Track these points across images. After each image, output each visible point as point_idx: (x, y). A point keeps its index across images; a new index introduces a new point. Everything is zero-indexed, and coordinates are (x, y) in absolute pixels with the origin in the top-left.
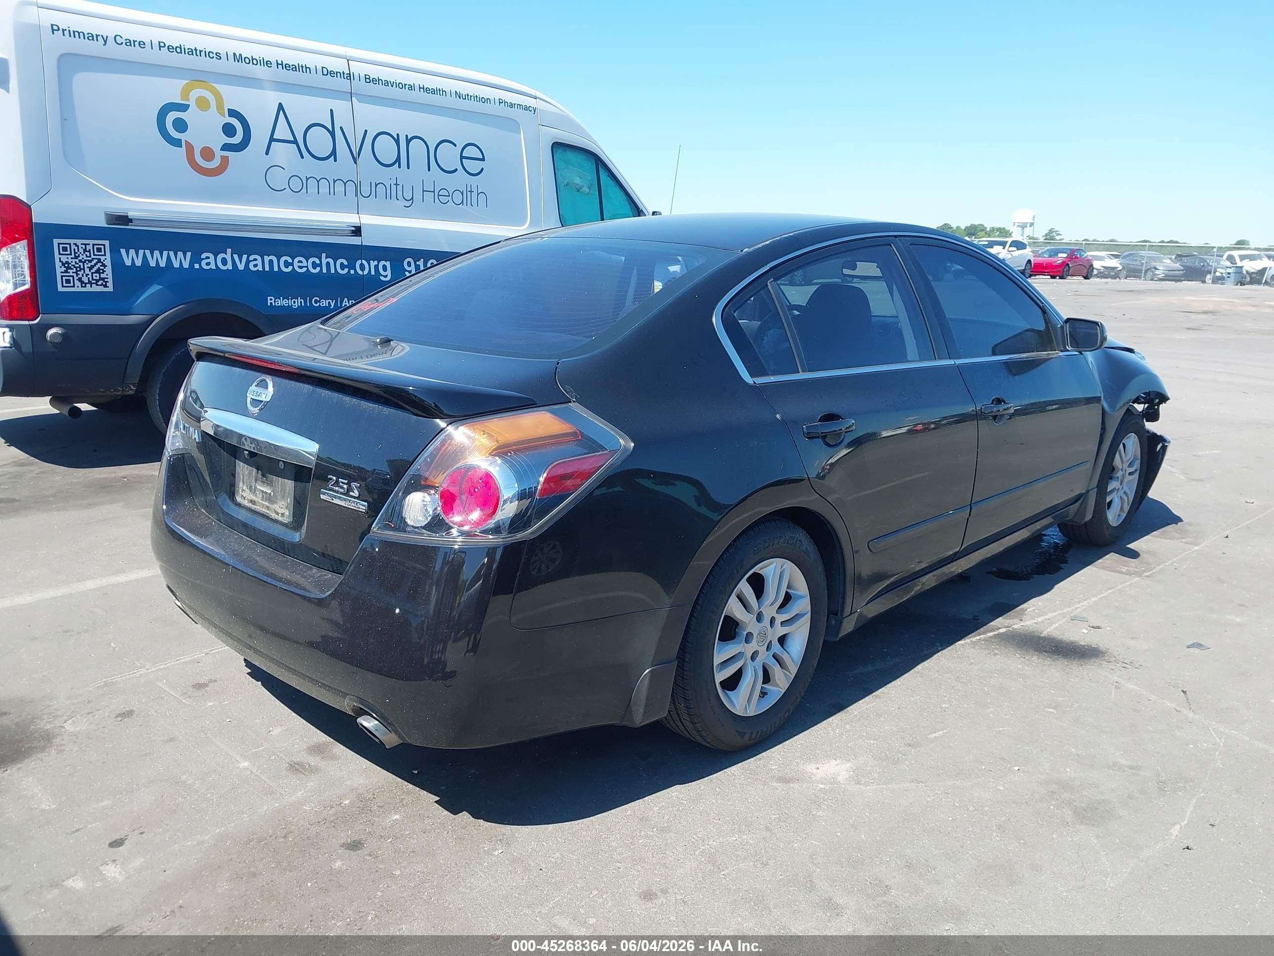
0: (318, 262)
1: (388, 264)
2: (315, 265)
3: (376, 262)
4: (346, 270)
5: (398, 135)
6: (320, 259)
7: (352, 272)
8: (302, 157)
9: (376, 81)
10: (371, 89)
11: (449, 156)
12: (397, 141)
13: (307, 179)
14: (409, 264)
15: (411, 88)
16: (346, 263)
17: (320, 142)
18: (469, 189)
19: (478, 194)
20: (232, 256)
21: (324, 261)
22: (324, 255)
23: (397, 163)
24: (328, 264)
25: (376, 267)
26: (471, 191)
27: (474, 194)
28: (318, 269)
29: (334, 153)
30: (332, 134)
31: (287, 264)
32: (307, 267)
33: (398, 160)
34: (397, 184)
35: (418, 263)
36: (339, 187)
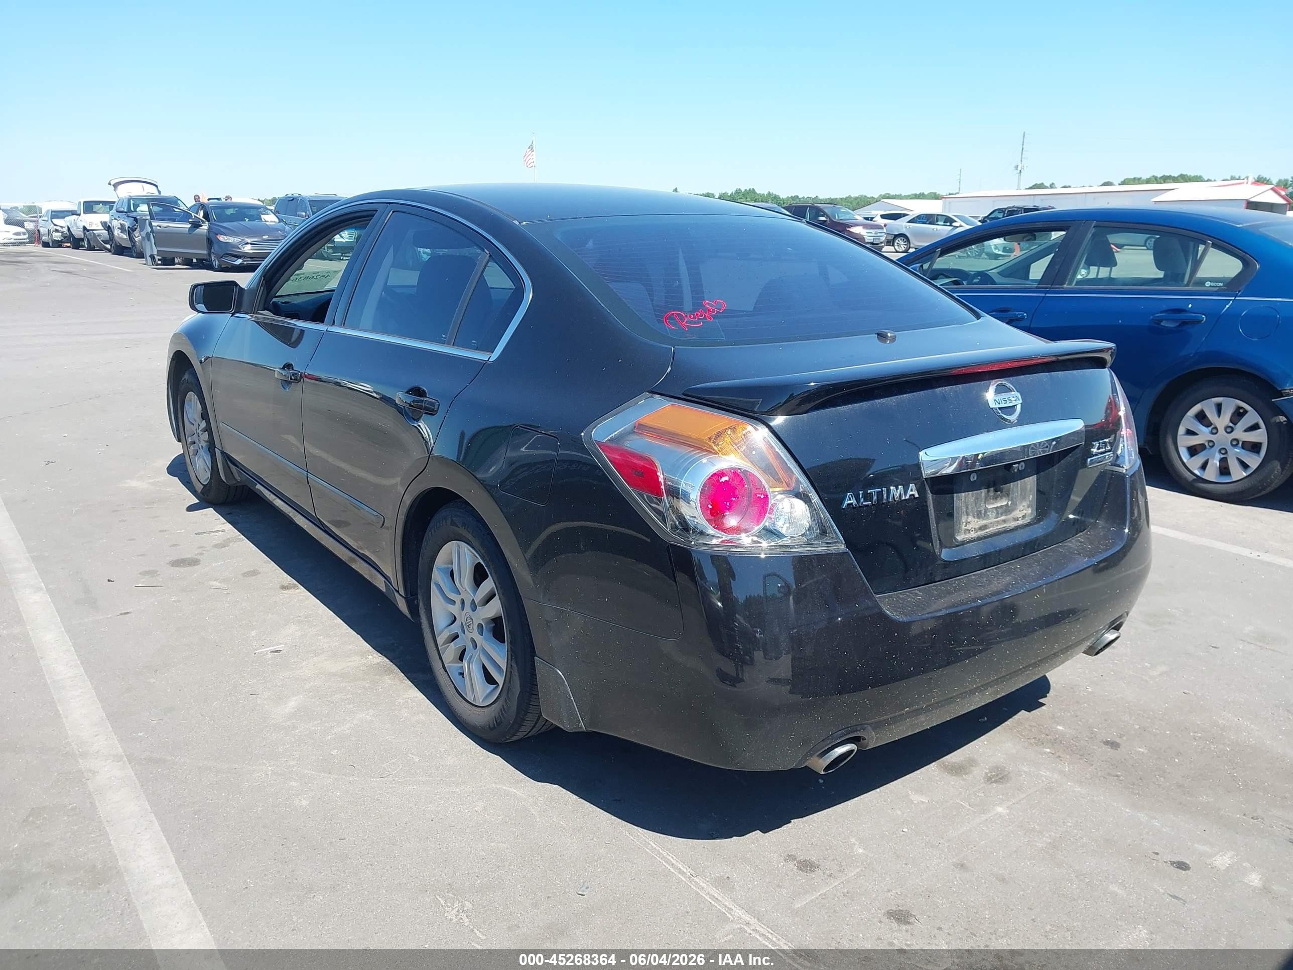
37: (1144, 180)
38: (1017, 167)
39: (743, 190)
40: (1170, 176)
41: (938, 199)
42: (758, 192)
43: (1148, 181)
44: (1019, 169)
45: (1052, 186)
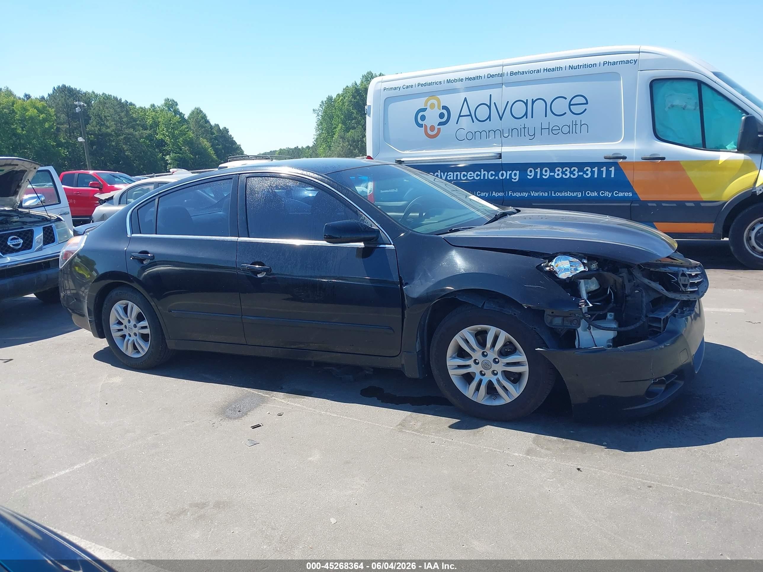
0: (479, 173)
1: (518, 172)
2: (477, 175)
3: (511, 172)
4: (494, 177)
5: (527, 100)
6: (481, 172)
7: (497, 178)
8: (473, 122)
9: (516, 74)
10: (514, 78)
11: (560, 106)
12: (526, 104)
13: (475, 133)
14: (531, 171)
15: (538, 71)
16: (494, 173)
17: (483, 112)
18: (574, 123)
19: (581, 126)
20: (441, 173)
21: (483, 173)
22: (482, 170)
23: (525, 116)
24: (484, 174)
25: (510, 174)
26: (576, 125)
27: (578, 127)
28: (479, 177)
29: (489, 117)
30: (490, 107)
31: (464, 176)
32: (474, 177)
33: (526, 114)
34: (525, 128)
35: (536, 170)
36: (492, 133)
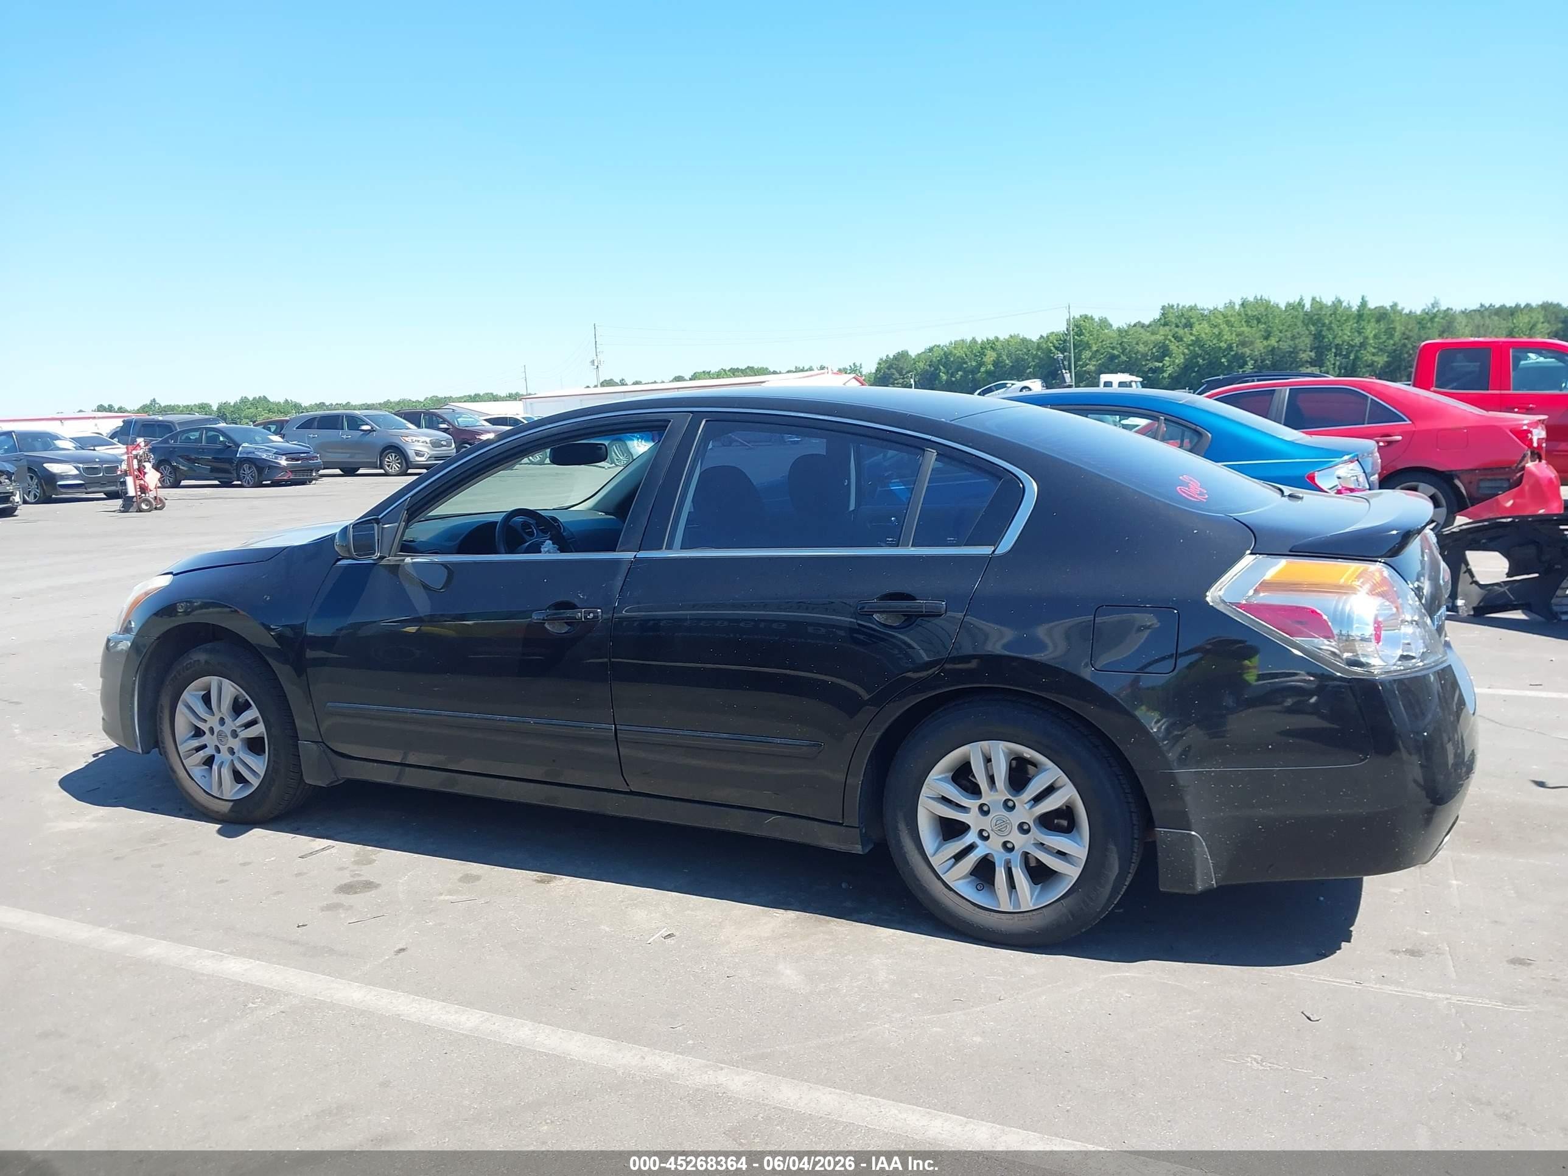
37: (713, 374)
38: (593, 362)
39: (251, 399)
40: (738, 368)
41: (498, 401)
42: (272, 401)
43: (718, 375)
44: (596, 364)
45: (623, 383)
